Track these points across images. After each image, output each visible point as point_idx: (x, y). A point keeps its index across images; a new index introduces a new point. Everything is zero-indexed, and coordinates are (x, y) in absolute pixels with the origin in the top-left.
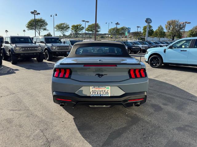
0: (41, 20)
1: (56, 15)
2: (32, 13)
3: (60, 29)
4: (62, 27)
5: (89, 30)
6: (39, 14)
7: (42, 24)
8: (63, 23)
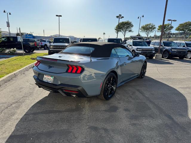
0: (128, 22)
1: (143, 16)
2: (117, 17)
3: (146, 30)
4: (147, 28)
5: (179, 29)
6: (123, 17)
7: (128, 27)
8: (149, 23)
